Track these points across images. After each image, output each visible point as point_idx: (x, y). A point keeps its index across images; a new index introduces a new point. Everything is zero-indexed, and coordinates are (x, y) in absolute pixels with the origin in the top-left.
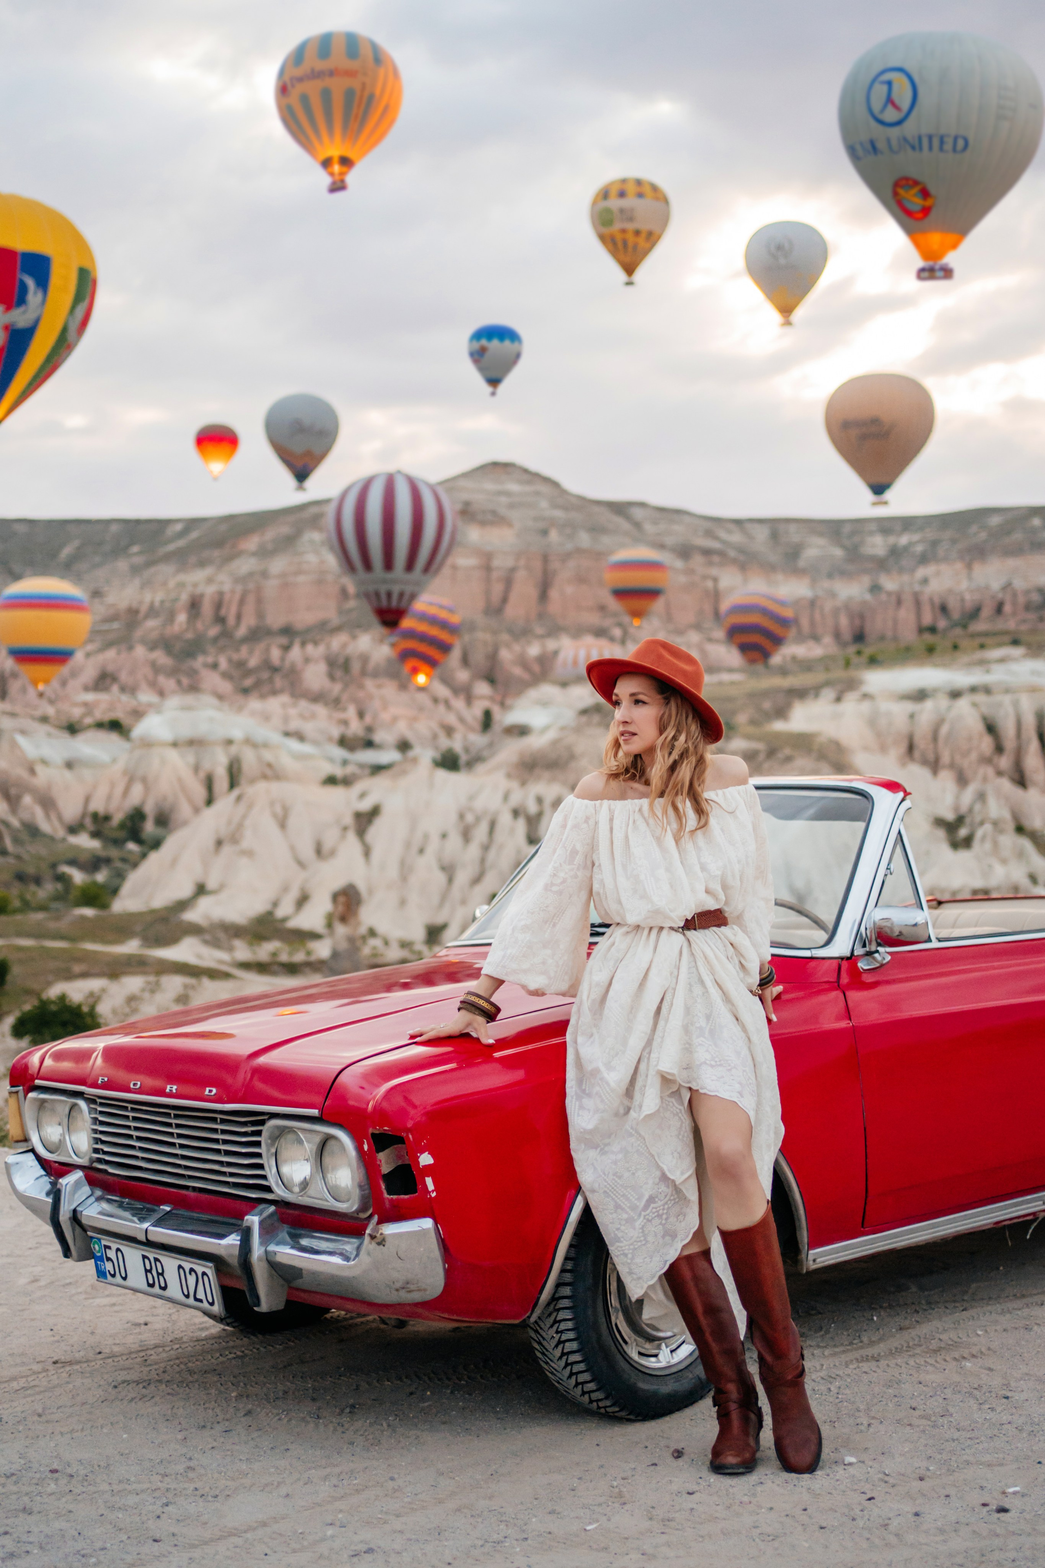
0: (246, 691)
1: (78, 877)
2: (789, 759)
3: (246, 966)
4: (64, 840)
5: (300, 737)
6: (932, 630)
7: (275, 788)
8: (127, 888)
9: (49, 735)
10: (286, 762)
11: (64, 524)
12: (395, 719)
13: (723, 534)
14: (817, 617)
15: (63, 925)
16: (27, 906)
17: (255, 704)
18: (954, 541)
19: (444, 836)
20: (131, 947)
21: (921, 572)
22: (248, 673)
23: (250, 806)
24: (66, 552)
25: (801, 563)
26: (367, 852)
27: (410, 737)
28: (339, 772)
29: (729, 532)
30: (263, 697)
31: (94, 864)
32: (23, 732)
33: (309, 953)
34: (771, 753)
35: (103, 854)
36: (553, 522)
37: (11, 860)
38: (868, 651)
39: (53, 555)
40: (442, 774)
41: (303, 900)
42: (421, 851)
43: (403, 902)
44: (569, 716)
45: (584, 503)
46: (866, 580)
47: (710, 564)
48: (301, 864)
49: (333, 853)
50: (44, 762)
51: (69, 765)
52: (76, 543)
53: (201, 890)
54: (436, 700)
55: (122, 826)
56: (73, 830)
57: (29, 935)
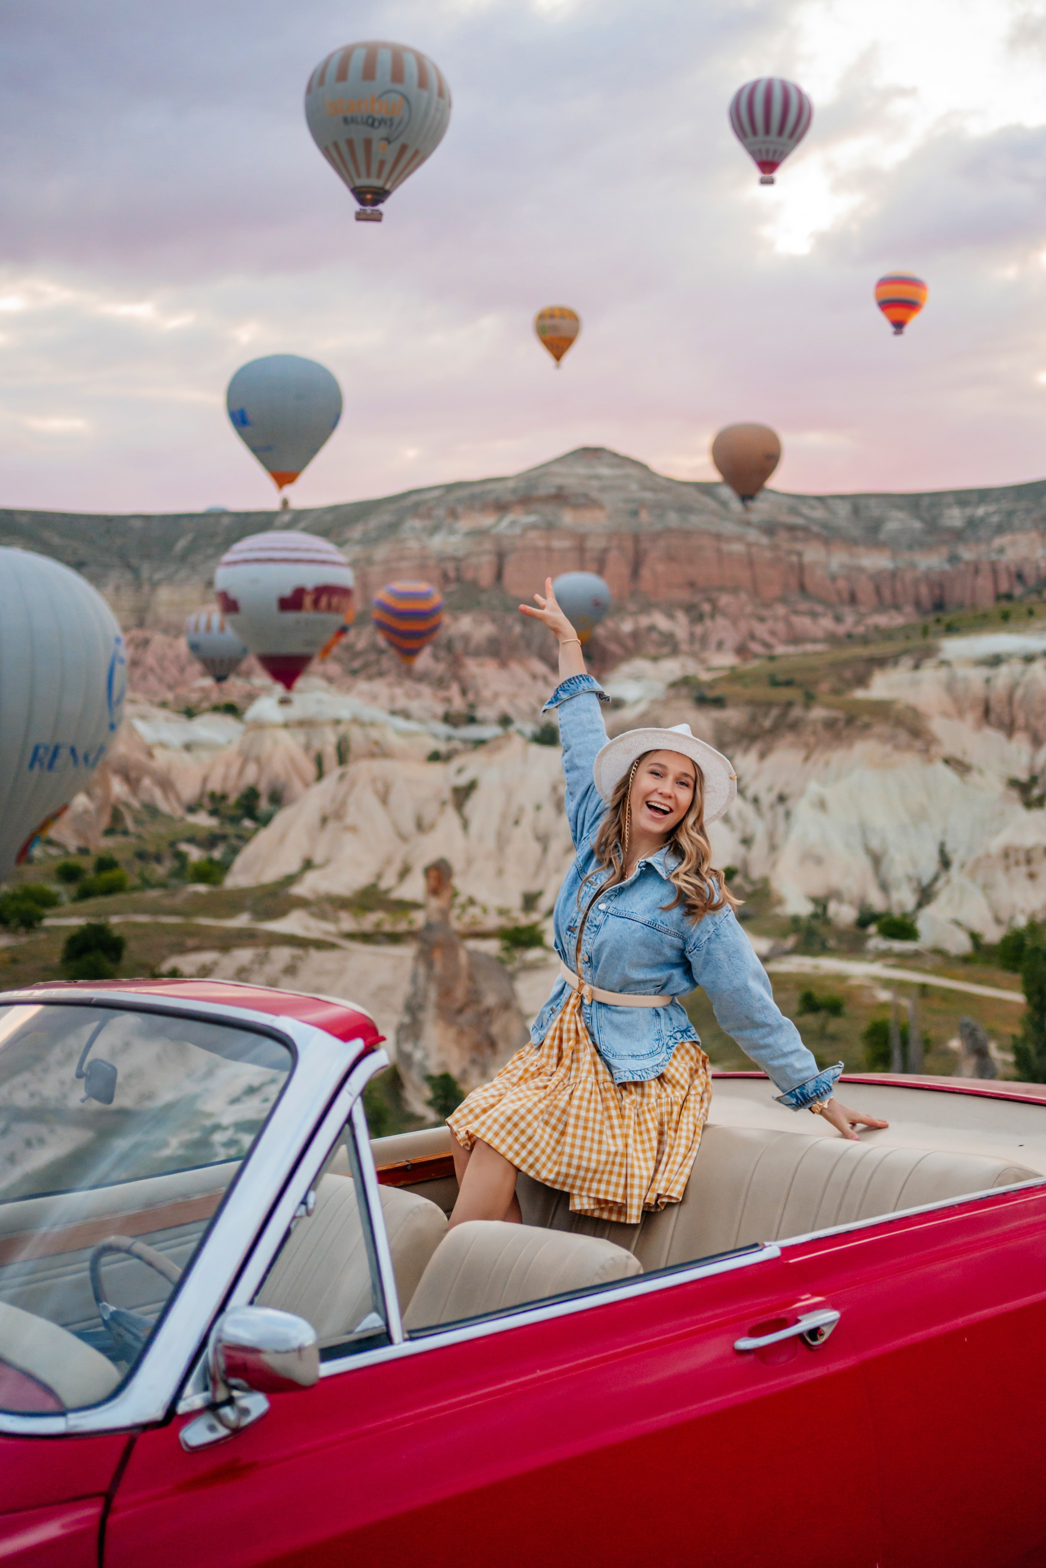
0: (354, 673)
1: (195, 854)
2: (867, 726)
3: (351, 936)
4: (182, 819)
5: (406, 715)
6: (1009, 597)
7: (378, 766)
8: (239, 862)
9: (167, 720)
10: (393, 740)
11: (177, 518)
12: (496, 695)
13: (805, 510)
14: (899, 586)
15: (178, 900)
16: (147, 884)
17: (363, 686)
18: (1028, 511)
19: (538, 808)
20: (242, 921)
21: (998, 542)
22: (356, 655)
23: (353, 784)
24: (181, 544)
25: (882, 536)
26: (465, 825)
27: (511, 712)
28: (442, 747)
29: (813, 508)
30: (370, 678)
31: (211, 841)
32: (143, 717)
33: (411, 922)
34: (850, 721)
35: (218, 831)
36: (642, 504)
37: (132, 840)
38: (947, 618)
39: (169, 546)
40: (536, 749)
41: (405, 873)
42: (517, 823)
43: (500, 872)
44: (659, 689)
45: (672, 485)
46: (945, 551)
47: (795, 539)
48: (403, 838)
49: (432, 826)
50: (163, 745)
51: (188, 747)
52: (189, 537)
53: (308, 865)
54: (534, 677)
55: (239, 804)
56: (192, 809)
57: (145, 911)
